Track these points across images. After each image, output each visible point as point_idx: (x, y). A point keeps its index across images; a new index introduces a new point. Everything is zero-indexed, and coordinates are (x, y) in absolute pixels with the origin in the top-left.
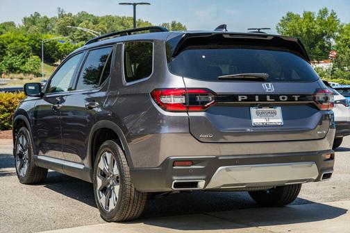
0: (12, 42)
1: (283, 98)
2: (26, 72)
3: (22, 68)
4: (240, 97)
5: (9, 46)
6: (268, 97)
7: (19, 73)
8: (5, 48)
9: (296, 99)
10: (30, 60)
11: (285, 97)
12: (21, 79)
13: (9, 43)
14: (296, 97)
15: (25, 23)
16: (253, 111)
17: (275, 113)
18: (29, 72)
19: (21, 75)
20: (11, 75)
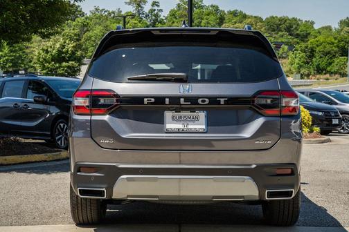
0: (321, 44)
1: (203, 101)
2: (332, 73)
3: (329, 69)
4: (146, 99)
5: (318, 49)
6: (182, 100)
7: (325, 74)
8: (314, 51)
9: (222, 103)
10: (336, 61)
11: (206, 99)
12: (327, 79)
13: (318, 46)
14: (222, 100)
15: (341, 26)
16: (168, 115)
17: (198, 118)
18: (335, 73)
19: (328, 76)
20: (318, 76)
